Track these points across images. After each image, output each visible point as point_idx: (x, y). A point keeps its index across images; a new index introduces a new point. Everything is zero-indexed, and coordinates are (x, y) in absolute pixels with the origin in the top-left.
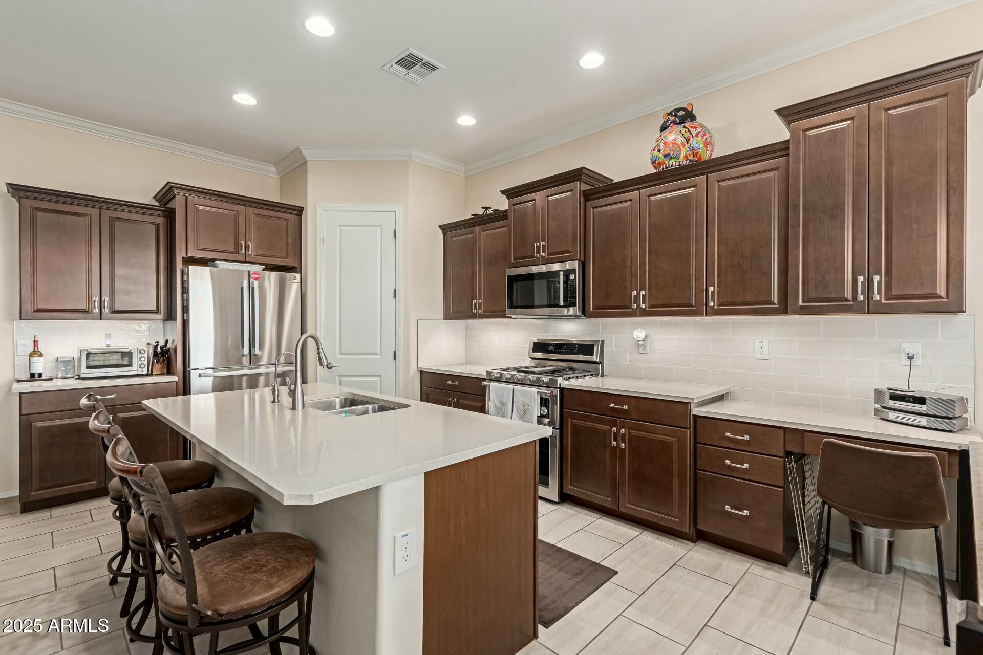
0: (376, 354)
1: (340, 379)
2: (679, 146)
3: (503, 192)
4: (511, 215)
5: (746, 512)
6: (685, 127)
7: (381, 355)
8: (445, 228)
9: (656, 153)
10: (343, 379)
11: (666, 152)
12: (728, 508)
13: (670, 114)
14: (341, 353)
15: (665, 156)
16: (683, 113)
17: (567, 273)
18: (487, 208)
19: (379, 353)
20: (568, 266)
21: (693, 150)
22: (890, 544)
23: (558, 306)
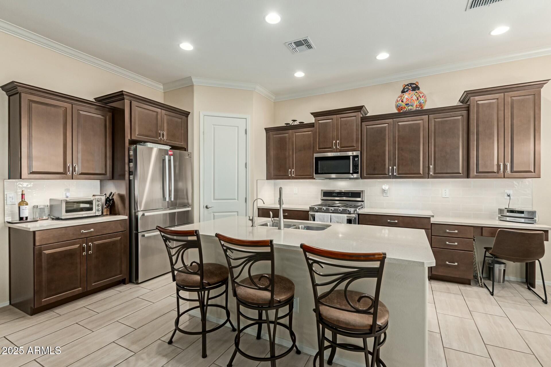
0: (235, 199)
1: (214, 215)
2: (414, 101)
3: (312, 114)
4: (316, 126)
5: (456, 264)
6: (416, 92)
7: (238, 200)
8: (267, 130)
9: (400, 102)
10: (216, 214)
11: (407, 103)
12: (447, 263)
13: (408, 85)
14: (214, 199)
15: (406, 104)
16: (415, 86)
17: (355, 157)
18: (294, 121)
19: (237, 199)
20: (355, 153)
21: (420, 103)
22: (504, 270)
23: (349, 173)
